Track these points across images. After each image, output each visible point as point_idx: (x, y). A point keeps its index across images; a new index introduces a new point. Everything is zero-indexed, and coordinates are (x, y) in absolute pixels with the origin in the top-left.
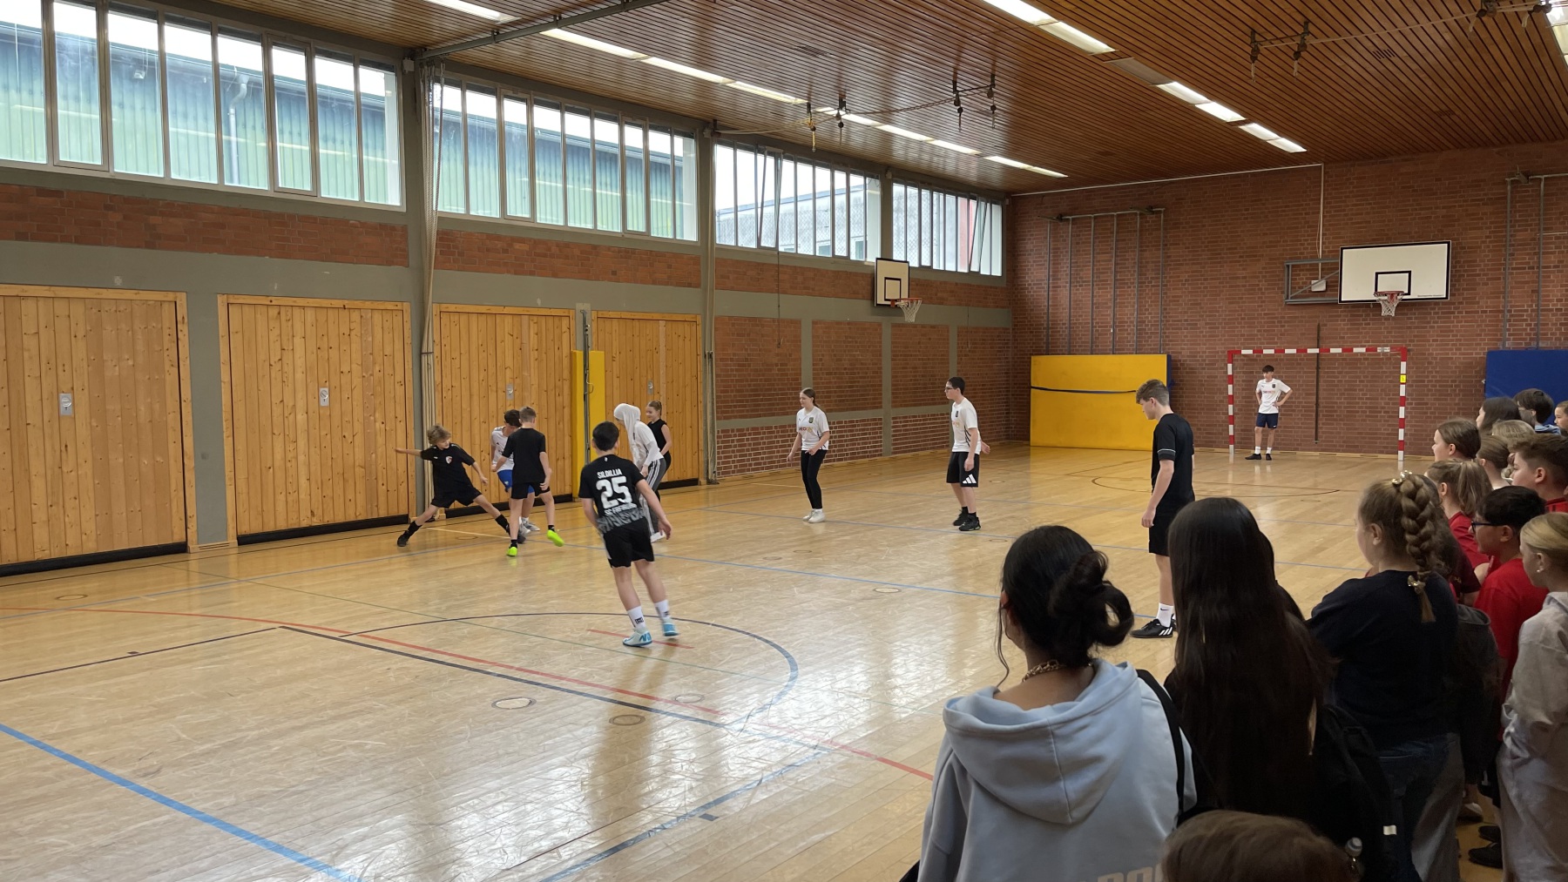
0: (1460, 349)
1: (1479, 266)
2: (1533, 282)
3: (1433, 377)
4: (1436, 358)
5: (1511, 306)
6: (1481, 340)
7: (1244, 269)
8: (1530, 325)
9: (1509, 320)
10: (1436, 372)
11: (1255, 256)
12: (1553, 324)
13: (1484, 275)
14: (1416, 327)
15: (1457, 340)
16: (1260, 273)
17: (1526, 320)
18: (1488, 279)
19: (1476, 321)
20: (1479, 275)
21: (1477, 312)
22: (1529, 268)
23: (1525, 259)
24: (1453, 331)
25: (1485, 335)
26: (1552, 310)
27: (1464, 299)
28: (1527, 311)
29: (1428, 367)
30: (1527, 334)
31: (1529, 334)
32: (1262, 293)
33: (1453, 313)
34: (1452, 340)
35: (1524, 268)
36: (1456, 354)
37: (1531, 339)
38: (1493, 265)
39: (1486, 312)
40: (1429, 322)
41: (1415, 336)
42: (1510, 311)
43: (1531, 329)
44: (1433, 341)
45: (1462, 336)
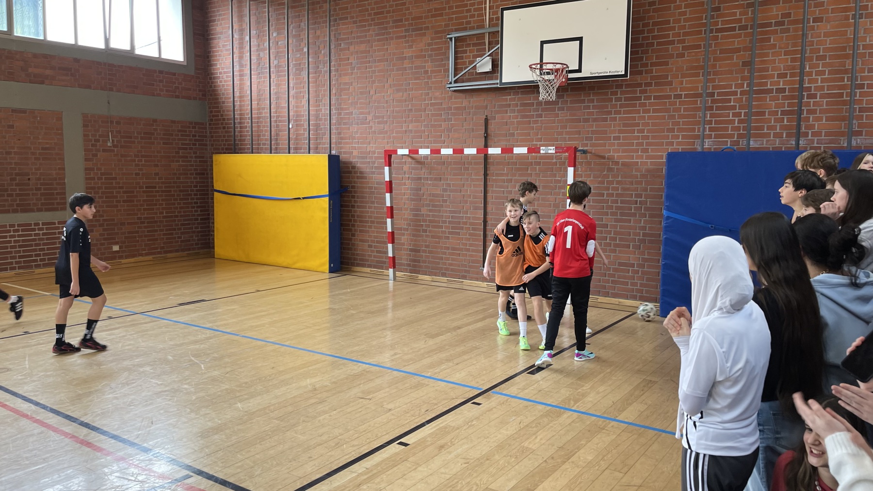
0: (646, 151)
1: (673, 28)
2: (745, 49)
3: (614, 189)
4: (617, 163)
5: (714, 87)
6: (673, 137)
7: (411, 47)
8: (739, 114)
9: (711, 108)
10: (618, 183)
11: (421, 29)
12: (770, 113)
13: (679, 42)
14: (595, 120)
15: (644, 138)
16: (427, 50)
17: (734, 107)
18: (684, 48)
19: (668, 110)
20: (673, 42)
21: (669, 97)
22: (741, 28)
23: (735, 14)
24: (638, 125)
25: (680, 130)
26: (770, 91)
27: (652, 78)
28: (735, 93)
29: (607, 176)
30: (733, 129)
31: (738, 128)
32: (429, 78)
33: (639, 98)
34: (638, 138)
35: (734, 29)
36: (642, 157)
37: (740, 136)
38: (691, 26)
39: (680, 96)
40: (610, 113)
41: (593, 132)
42: (712, 94)
43: (740, 122)
44: (615, 138)
45: (649, 131)
